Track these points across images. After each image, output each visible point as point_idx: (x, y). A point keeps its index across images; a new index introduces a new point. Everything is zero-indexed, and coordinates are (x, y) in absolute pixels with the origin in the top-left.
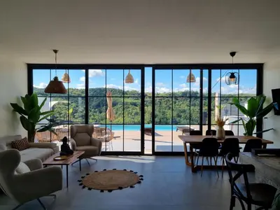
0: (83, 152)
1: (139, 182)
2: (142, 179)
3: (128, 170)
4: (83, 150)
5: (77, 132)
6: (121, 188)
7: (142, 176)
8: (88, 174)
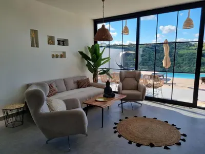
0: (125, 96)
1: (179, 144)
2: (184, 140)
3: (170, 123)
4: (125, 94)
5: (125, 77)
6: (152, 145)
7: (185, 135)
8: (126, 118)
